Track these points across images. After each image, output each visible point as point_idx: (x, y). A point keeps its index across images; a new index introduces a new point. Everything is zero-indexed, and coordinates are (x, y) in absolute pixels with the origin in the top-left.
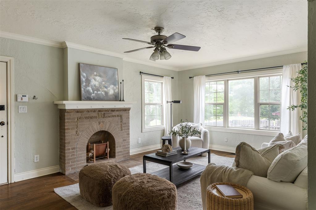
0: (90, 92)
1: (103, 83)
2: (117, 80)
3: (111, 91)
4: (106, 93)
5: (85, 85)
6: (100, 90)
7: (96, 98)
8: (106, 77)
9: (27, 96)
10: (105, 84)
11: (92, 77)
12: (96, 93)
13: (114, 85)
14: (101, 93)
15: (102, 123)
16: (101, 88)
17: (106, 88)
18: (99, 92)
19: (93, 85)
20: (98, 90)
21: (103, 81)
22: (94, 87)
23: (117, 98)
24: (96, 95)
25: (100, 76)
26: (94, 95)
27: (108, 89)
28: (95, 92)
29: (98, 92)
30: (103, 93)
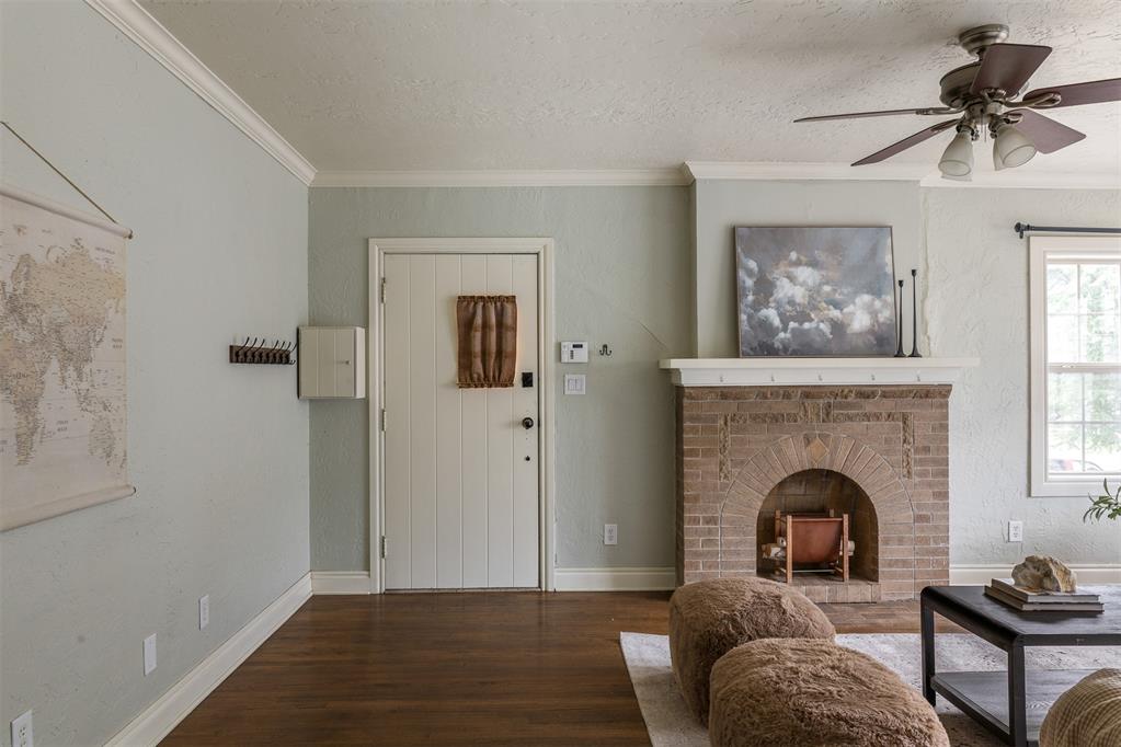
0: (771, 325)
1: (827, 288)
2: (885, 274)
3: (860, 317)
4: (838, 327)
5: (754, 301)
6: (813, 316)
7: (794, 346)
8: (840, 263)
9: (585, 345)
10: (835, 290)
11: (782, 268)
12: (793, 329)
13: (873, 294)
14: (818, 326)
15: (818, 440)
16: (815, 308)
17: (836, 308)
18: (807, 325)
19: (787, 300)
20: (803, 317)
21: (827, 283)
22: (788, 308)
23: (887, 343)
24: (793, 336)
25: (814, 264)
26: (788, 335)
27: (845, 310)
28: (792, 325)
29: (801, 324)
30: (822, 326)
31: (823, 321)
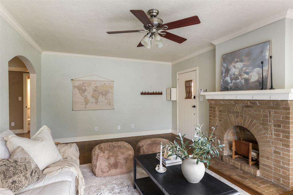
0: (228, 82)
1: (244, 68)
3: (254, 76)
4: (247, 80)
5: (225, 75)
6: (239, 78)
7: (233, 88)
8: (249, 59)
10: (247, 69)
11: (233, 64)
14: (241, 81)
15: (240, 117)
16: (240, 75)
17: (247, 74)
18: (238, 81)
19: (232, 74)
20: (237, 78)
21: (245, 67)
22: (233, 76)
23: (262, 85)
25: (241, 61)
26: (232, 84)
27: (250, 75)
28: (234, 81)
31: (242, 79)
